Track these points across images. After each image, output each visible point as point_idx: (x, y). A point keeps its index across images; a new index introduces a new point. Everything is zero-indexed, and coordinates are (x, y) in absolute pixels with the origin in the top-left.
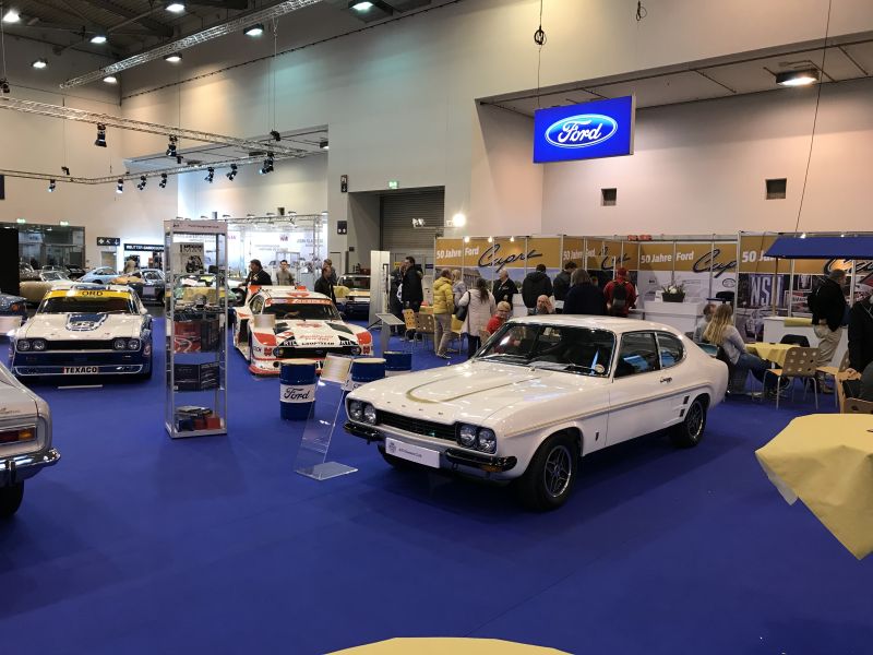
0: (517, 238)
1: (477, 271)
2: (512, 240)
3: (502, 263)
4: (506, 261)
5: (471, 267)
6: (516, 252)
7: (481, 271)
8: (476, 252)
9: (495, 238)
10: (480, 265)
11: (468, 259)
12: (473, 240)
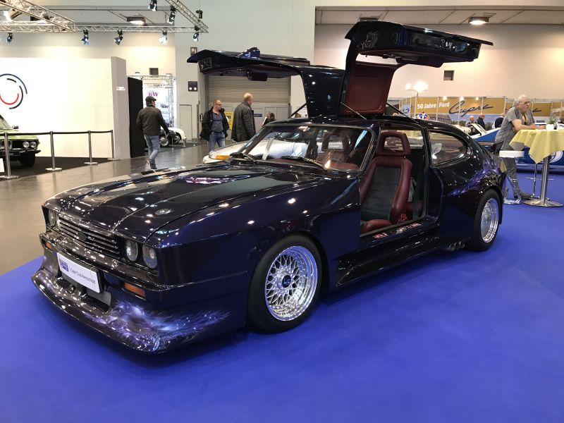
0: (480, 98)
1: (448, 116)
2: (477, 99)
3: (465, 112)
4: (469, 111)
5: (444, 114)
6: (476, 106)
7: (450, 115)
8: (448, 105)
9: (465, 98)
10: (450, 113)
11: (441, 109)
12: (448, 98)
